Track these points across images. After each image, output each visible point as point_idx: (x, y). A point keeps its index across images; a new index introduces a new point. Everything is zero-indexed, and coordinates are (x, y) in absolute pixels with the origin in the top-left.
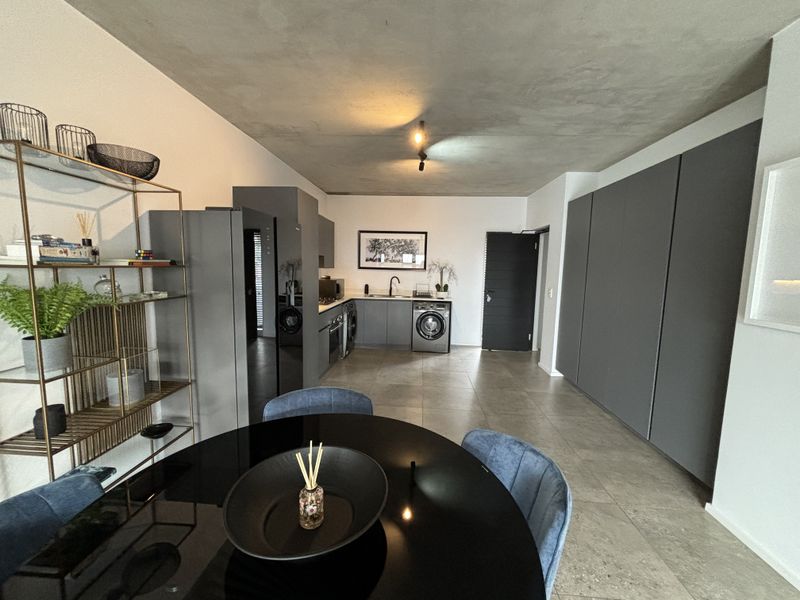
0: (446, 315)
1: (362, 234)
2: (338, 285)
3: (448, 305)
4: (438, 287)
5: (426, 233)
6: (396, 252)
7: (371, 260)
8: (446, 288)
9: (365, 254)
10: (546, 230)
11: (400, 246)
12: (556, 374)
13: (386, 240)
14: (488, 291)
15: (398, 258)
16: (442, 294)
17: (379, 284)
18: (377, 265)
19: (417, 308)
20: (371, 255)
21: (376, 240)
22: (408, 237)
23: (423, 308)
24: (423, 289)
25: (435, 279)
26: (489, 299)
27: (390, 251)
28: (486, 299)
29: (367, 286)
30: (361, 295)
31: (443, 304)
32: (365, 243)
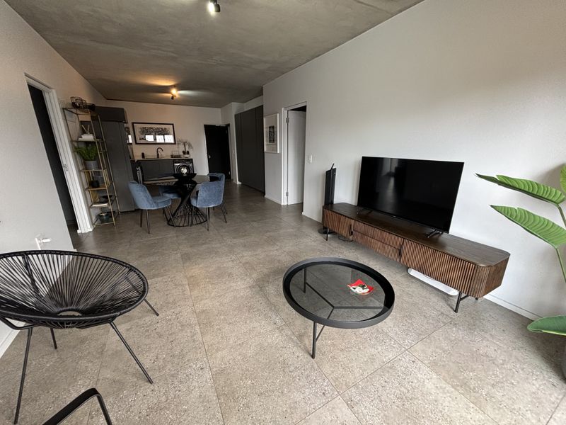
0: (191, 165)
1: (135, 124)
3: (191, 161)
4: (184, 153)
5: (173, 124)
8: (188, 153)
9: (138, 136)
10: (229, 125)
11: (159, 131)
12: (238, 183)
13: (150, 128)
14: (208, 153)
16: (187, 156)
18: (144, 142)
19: (176, 163)
20: (143, 136)
21: (144, 128)
24: (175, 154)
25: (182, 148)
26: (210, 157)
28: (208, 157)
30: (141, 158)
31: (189, 160)
32: (138, 130)
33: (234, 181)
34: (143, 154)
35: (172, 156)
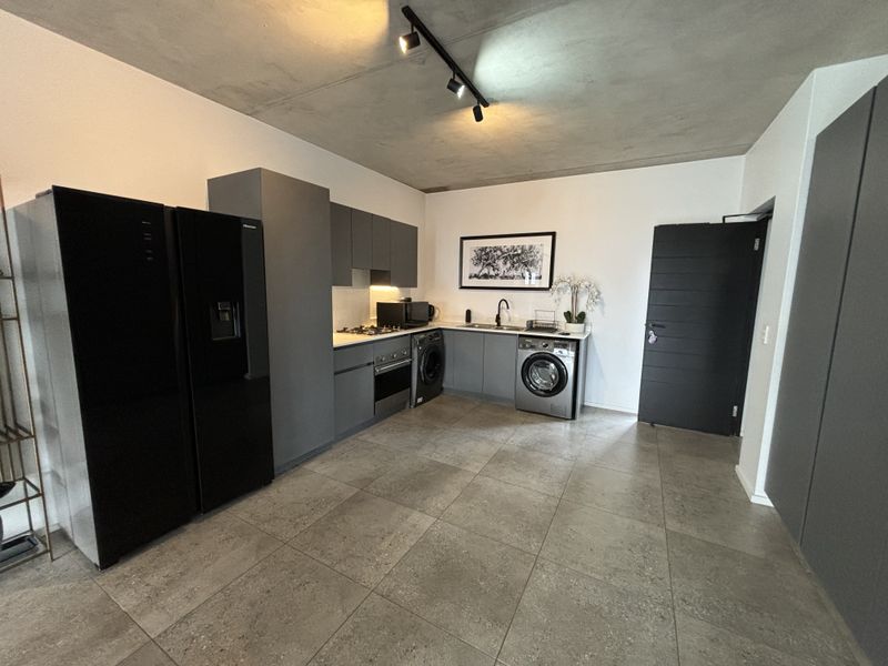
1: (465, 242)
5: (553, 234)
6: (509, 265)
7: (476, 276)
8: (582, 317)
9: (469, 268)
11: (514, 256)
13: (496, 249)
15: (513, 273)
16: (572, 328)
19: (524, 347)
20: (476, 270)
21: (483, 249)
22: (526, 242)
23: (532, 347)
25: (566, 303)
26: (652, 339)
27: (500, 263)
28: (647, 337)
29: (469, 312)
31: (564, 342)
32: (469, 255)
34: (469, 315)
35: (531, 326)
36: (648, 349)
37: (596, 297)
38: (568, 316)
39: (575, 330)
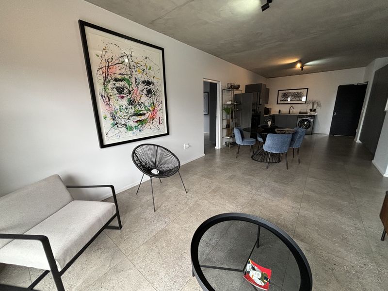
0: (312, 120)
2: (269, 110)
3: (314, 117)
5: (308, 89)
6: (293, 97)
7: (283, 101)
8: (315, 110)
9: (280, 99)
10: (367, 82)
11: (295, 95)
12: (358, 141)
13: (289, 93)
14: (335, 111)
15: (294, 99)
17: (285, 109)
18: (286, 102)
19: (300, 118)
20: (283, 99)
21: (285, 93)
22: (299, 91)
23: (302, 118)
24: (303, 111)
25: (310, 107)
26: (335, 114)
30: (278, 114)
31: (311, 116)
32: (280, 95)
33: (355, 139)
34: (280, 111)
35: (300, 113)
36: (334, 117)
37: (319, 105)
38: (311, 110)
39: (313, 113)
